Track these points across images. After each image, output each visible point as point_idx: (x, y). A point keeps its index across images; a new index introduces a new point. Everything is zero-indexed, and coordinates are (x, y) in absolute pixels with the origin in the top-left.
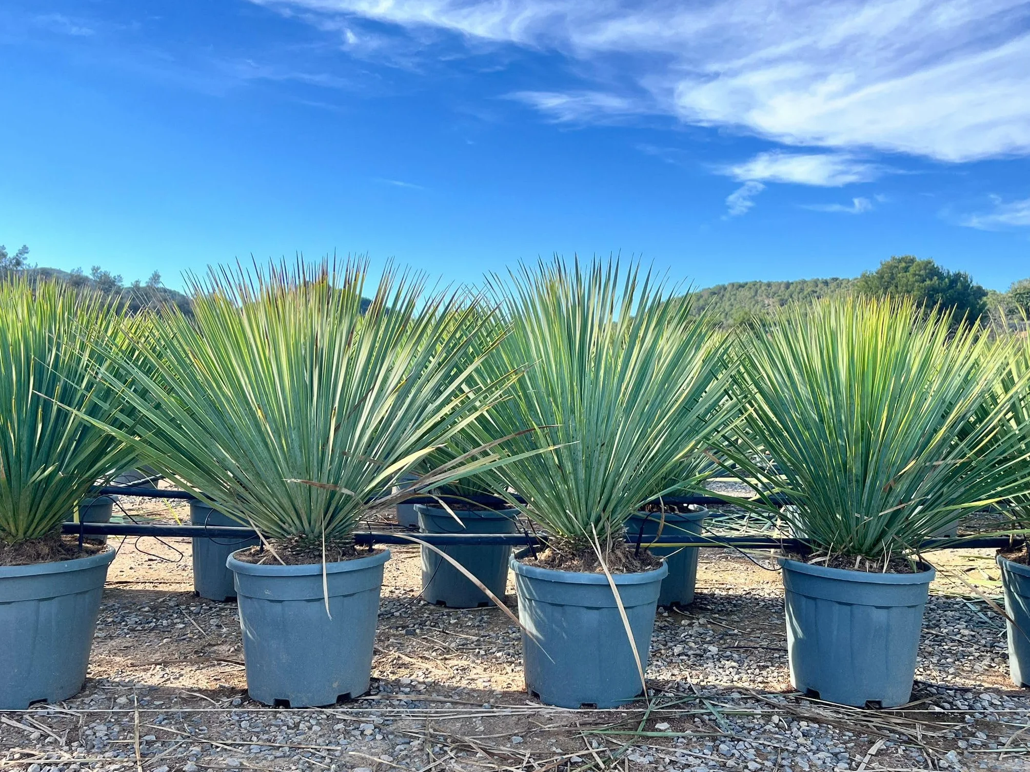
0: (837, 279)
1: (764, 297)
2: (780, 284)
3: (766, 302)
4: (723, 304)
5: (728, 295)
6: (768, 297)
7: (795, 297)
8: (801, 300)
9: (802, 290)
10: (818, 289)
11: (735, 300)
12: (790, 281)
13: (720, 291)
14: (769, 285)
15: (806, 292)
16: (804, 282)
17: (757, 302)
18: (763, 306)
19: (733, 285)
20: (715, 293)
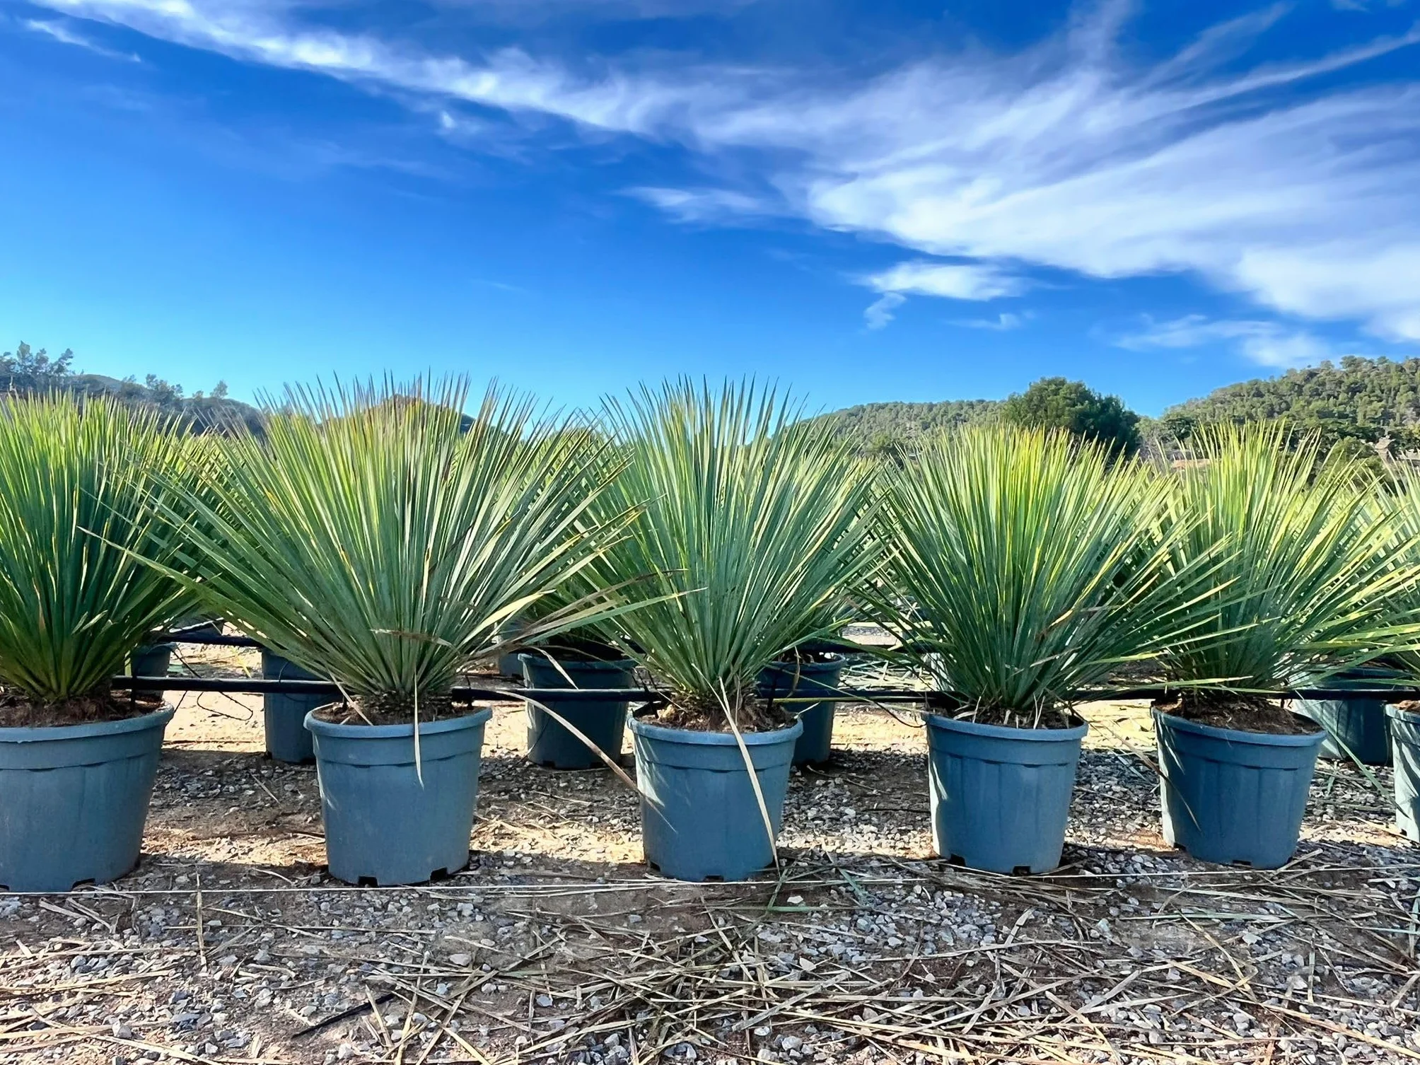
0: (983, 401)
1: (905, 419)
2: (922, 406)
3: (908, 425)
4: (862, 427)
5: (866, 417)
6: (909, 419)
7: (938, 421)
8: (944, 423)
9: (946, 413)
10: (963, 412)
11: (874, 422)
12: (934, 403)
13: (857, 413)
14: (911, 406)
15: (950, 416)
16: (948, 404)
17: (898, 425)
18: (905, 430)
19: (872, 405)
20: (852, 415)
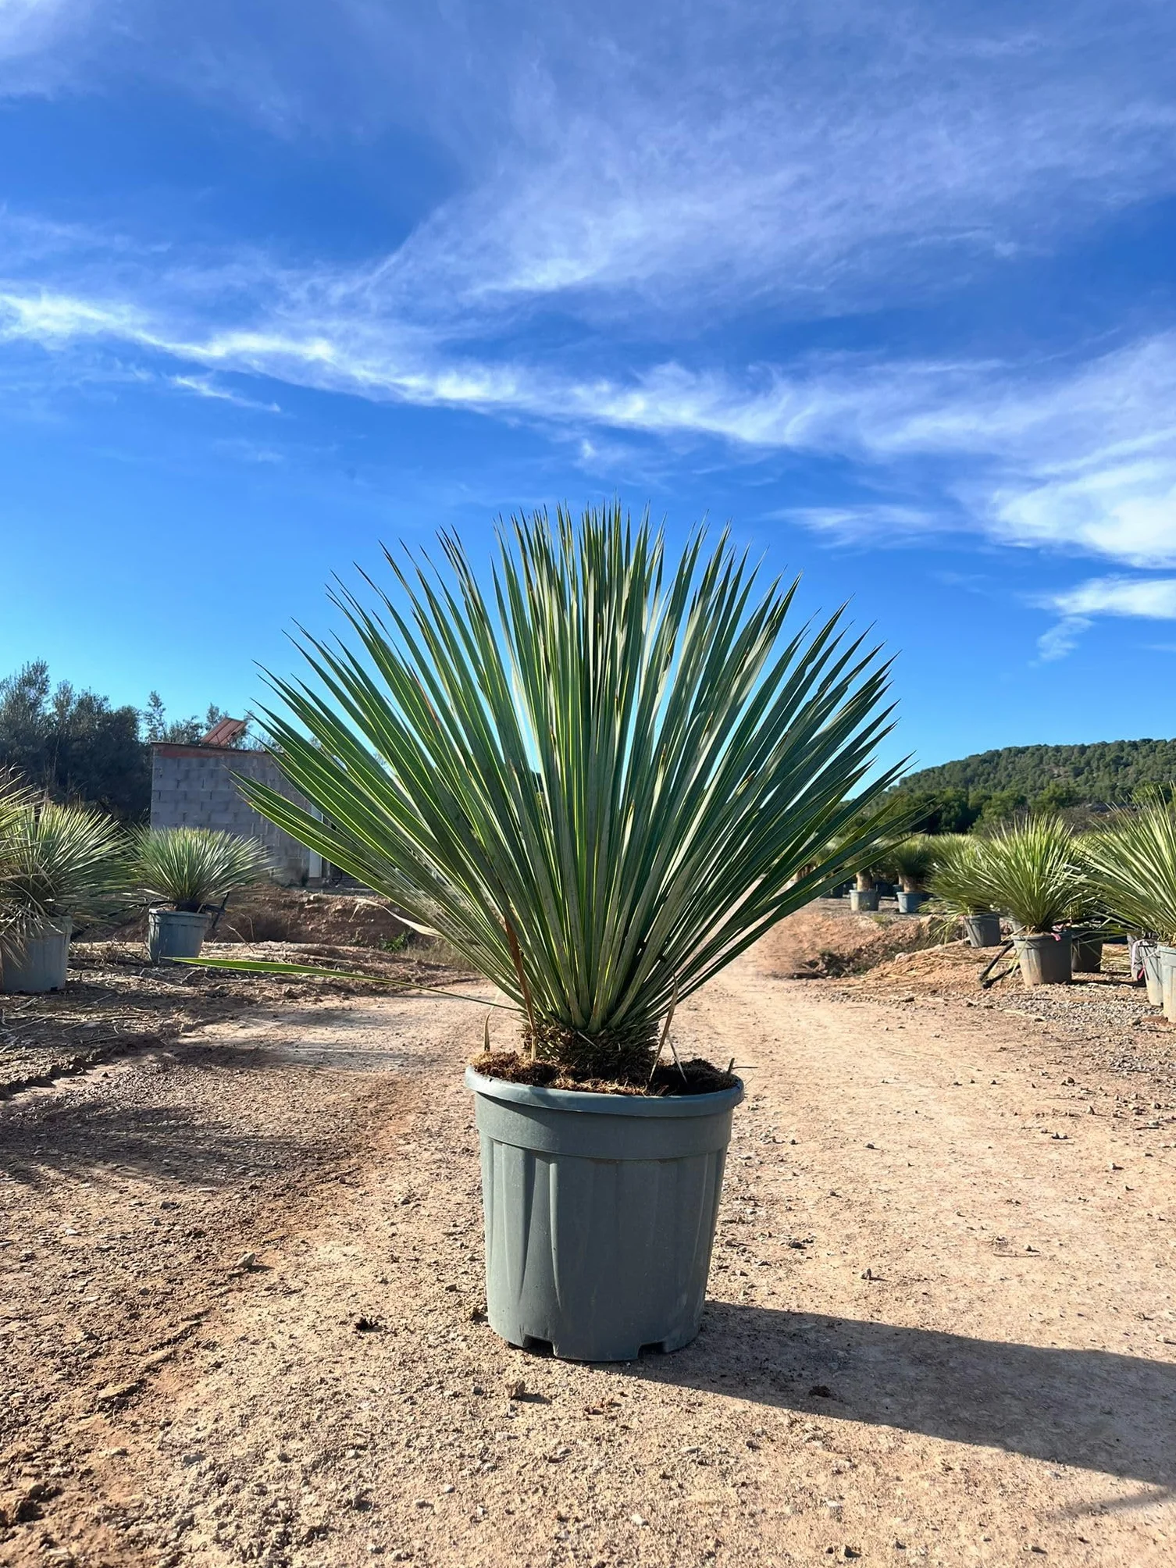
0: (1150, 740)
1: (1052, 765)
2: (1072, 748)
3: (1056, 772)
4: (998, 775)
5: (1003, 763)
6: (1057, 765)
7: (1094, 765)
8: (1102, 768)
9: (1102, 756)
10: (1124, 754)
11: (1014, 769)
12: (1086, 745)
13: (993, 758)
14: (1058, 749)
15: (1108, 759)
16: (1104, 745)
17: (1043, 772)
18: (1052, 777)
19: (1010, 749)
20: (987, 762)
